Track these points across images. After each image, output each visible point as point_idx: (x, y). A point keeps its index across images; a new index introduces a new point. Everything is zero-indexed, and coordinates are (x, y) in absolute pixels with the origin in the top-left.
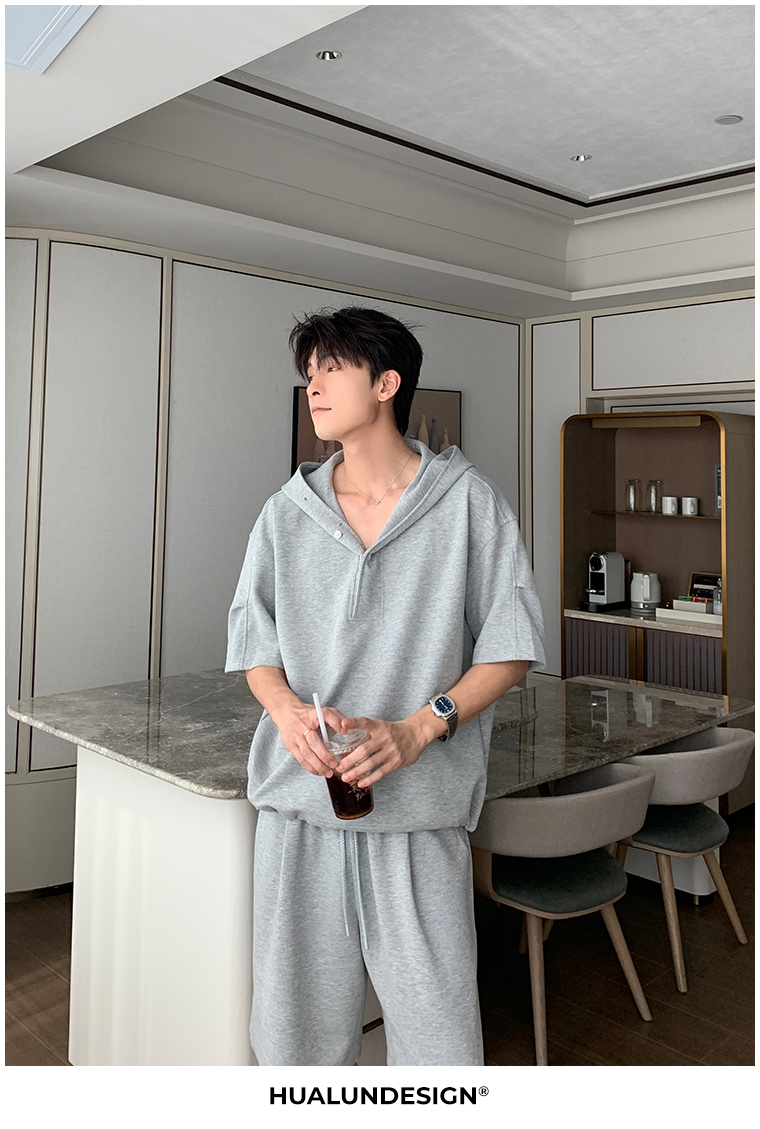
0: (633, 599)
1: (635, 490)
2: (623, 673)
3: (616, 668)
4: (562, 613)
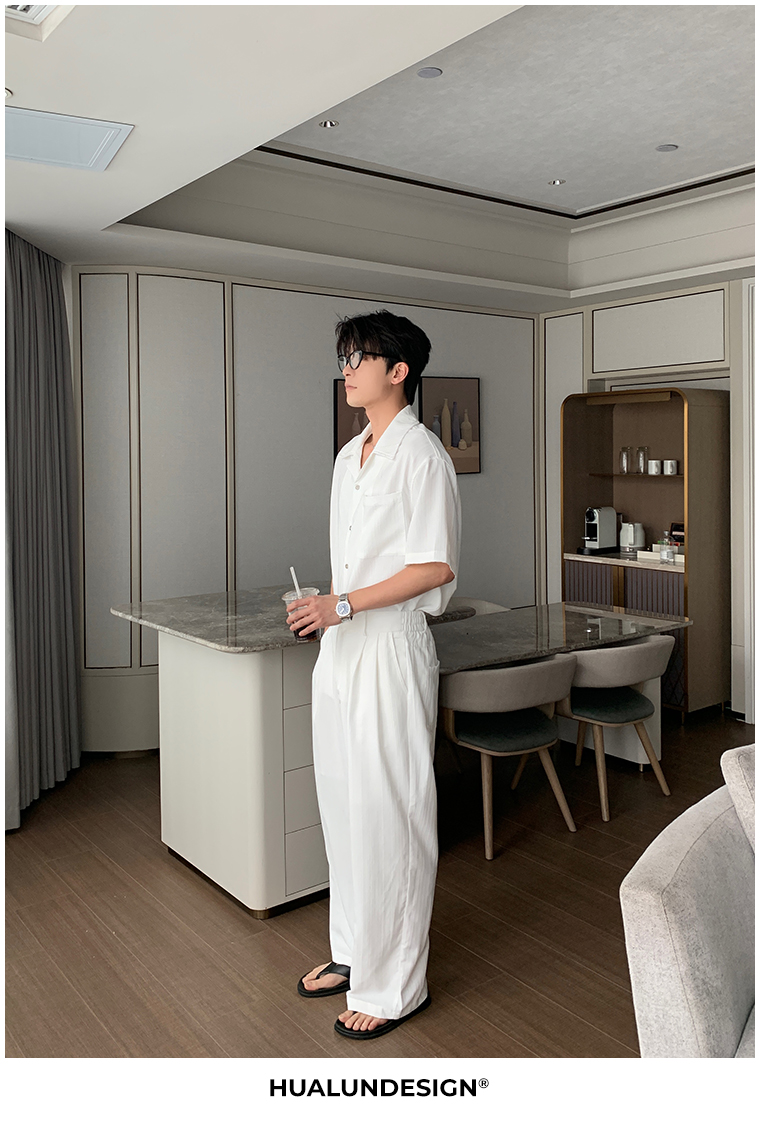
0: (621, 545)
1: (627, 456)
2: (609, 602)
3: (604, 599)
4: (562, 556)
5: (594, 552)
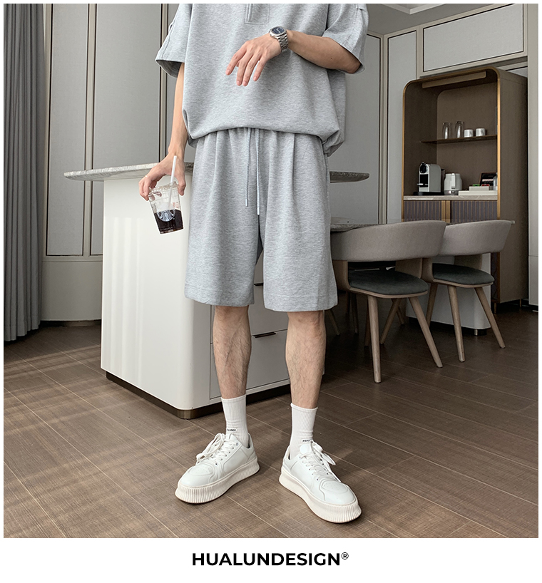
0: (445, 189)
1: (448, 129)
4: (403, 198)
5: (425, 194)
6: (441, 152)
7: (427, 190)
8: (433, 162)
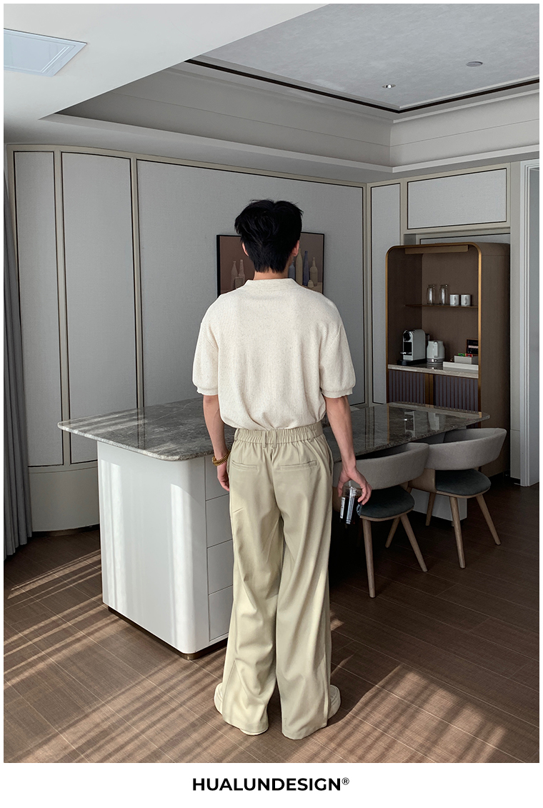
1: (433, 291)
2: (422, 401)
3: (418, 399)
4: (387, 367)
5: (409, 364)
6: (426, 315)
7: (410, 358)
8: (417, 327)
